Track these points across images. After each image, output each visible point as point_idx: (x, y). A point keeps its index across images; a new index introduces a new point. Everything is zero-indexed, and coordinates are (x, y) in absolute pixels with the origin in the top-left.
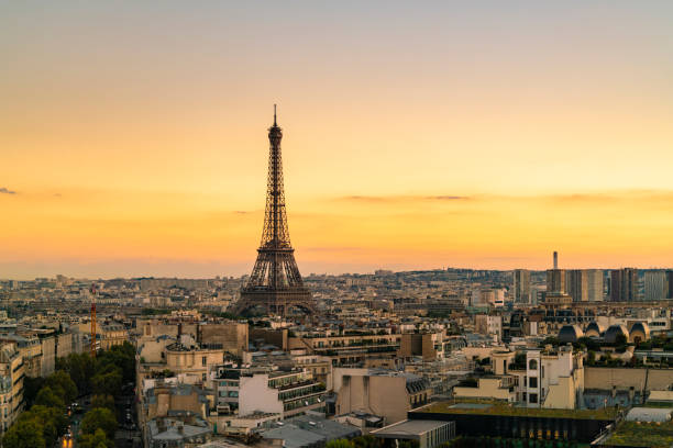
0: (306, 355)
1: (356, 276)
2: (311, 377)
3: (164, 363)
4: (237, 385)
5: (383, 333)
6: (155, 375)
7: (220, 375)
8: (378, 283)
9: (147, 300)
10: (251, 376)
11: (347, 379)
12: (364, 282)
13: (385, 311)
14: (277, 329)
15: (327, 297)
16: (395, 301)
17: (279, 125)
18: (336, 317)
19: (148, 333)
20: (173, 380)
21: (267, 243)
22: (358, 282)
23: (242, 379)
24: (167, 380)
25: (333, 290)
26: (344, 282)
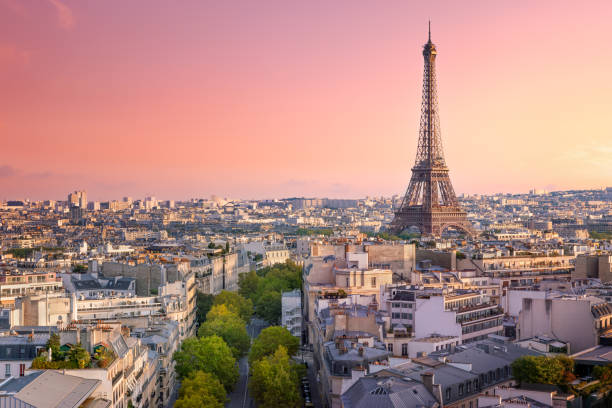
0: (477, 276)
1: (509, 196)
2: (488, 300)
3: (333, 283)
4: (411, 306)
5: (555, 255)
6: (328, 296)
7: (393, 296)
8: (532, 203)
9: (300, 220)
10: (428, 298)
11: (528, 302)
12: (519, 202)
13: (546, 232)
14: (444, 250)
15: (482, 217)
16: (554, 222)
17: (433, 42)
18: (496, 238)
19: (316, 253)
20: (347, 301)
21: (421, 162)
22: (512, 202)
23: (418, 301)
24: (341, 301)
25: (486, 211)
26: (498, 202)
